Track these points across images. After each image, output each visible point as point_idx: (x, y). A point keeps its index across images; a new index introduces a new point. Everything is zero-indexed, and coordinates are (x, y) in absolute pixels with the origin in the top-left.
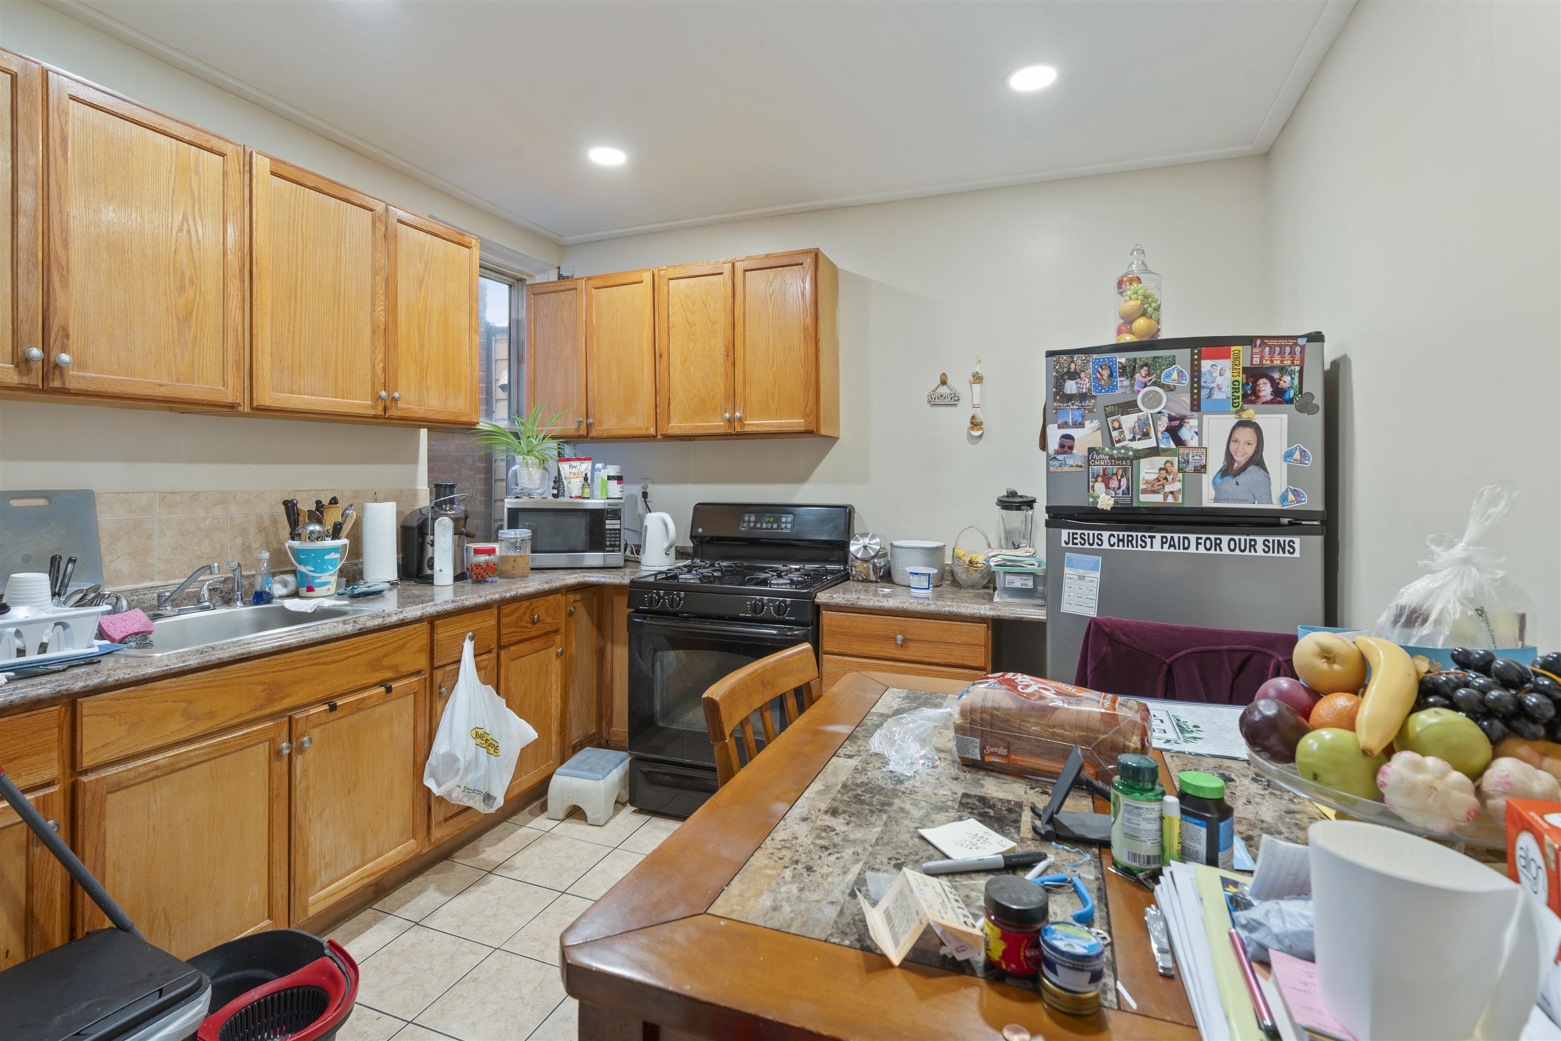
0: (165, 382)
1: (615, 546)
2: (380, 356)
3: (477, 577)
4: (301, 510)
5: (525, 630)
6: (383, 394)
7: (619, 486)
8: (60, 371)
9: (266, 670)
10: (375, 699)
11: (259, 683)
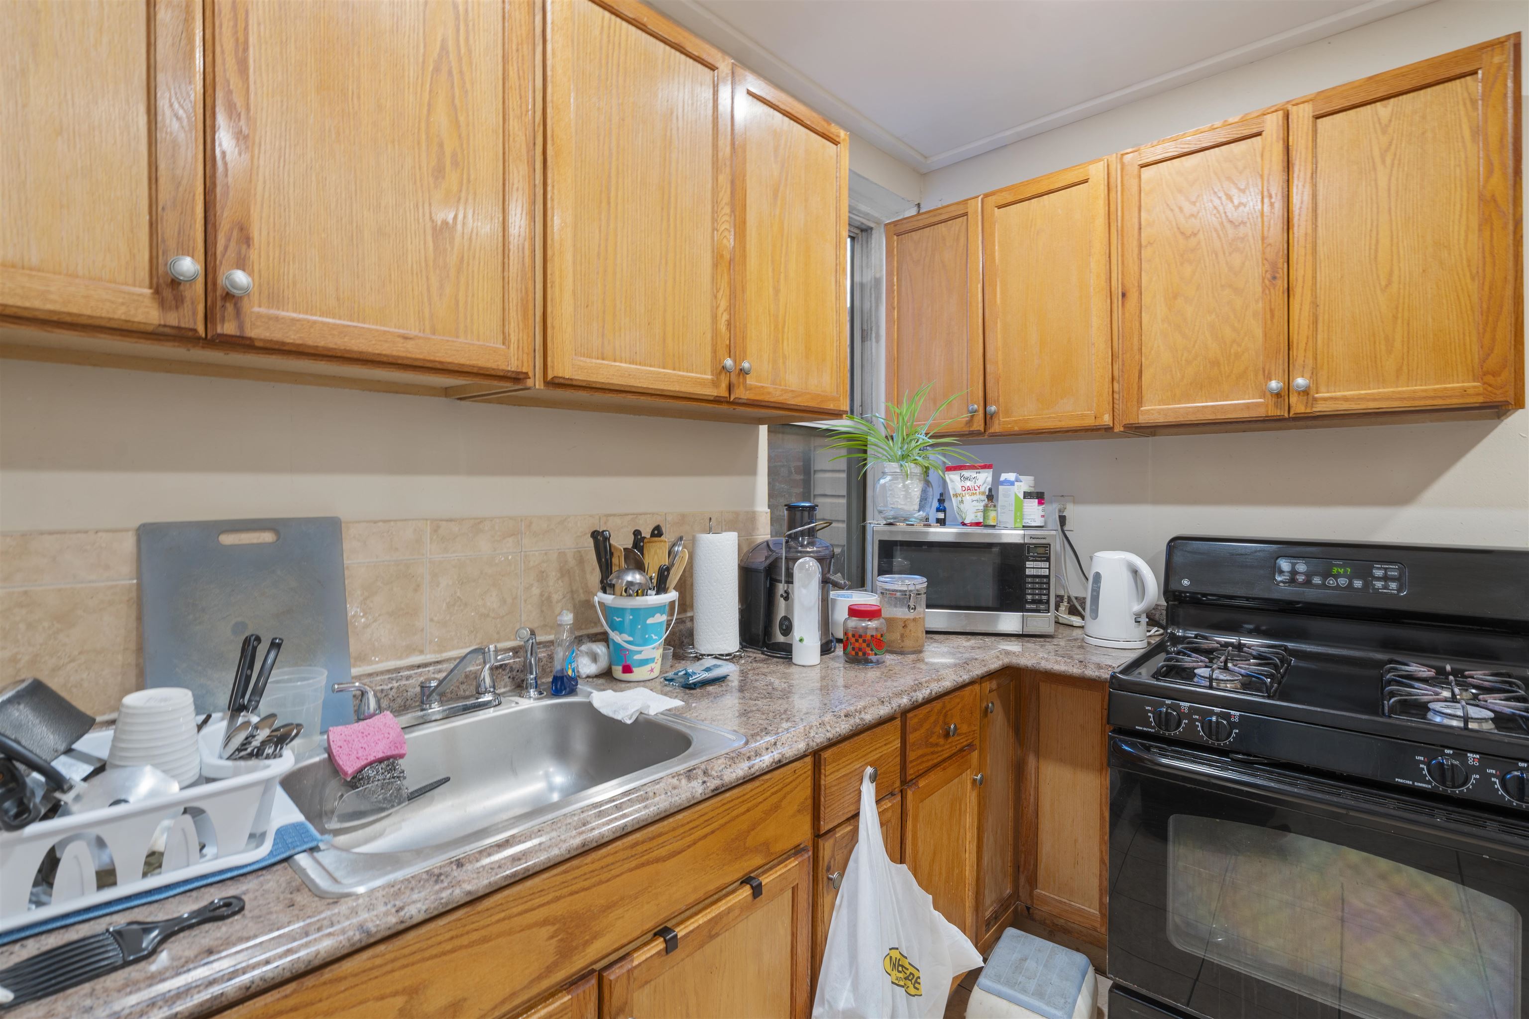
0: (413, 332)
1: (1040, 602)
2: (723, 304)
3: (857, 654)
4: (615, 547)
5: (936, 750)
6: (729, 362)
7: (1041, 507)
8: (235, 304)
9: (558, 894)
10: (737, 912)
11: (545, 922)
